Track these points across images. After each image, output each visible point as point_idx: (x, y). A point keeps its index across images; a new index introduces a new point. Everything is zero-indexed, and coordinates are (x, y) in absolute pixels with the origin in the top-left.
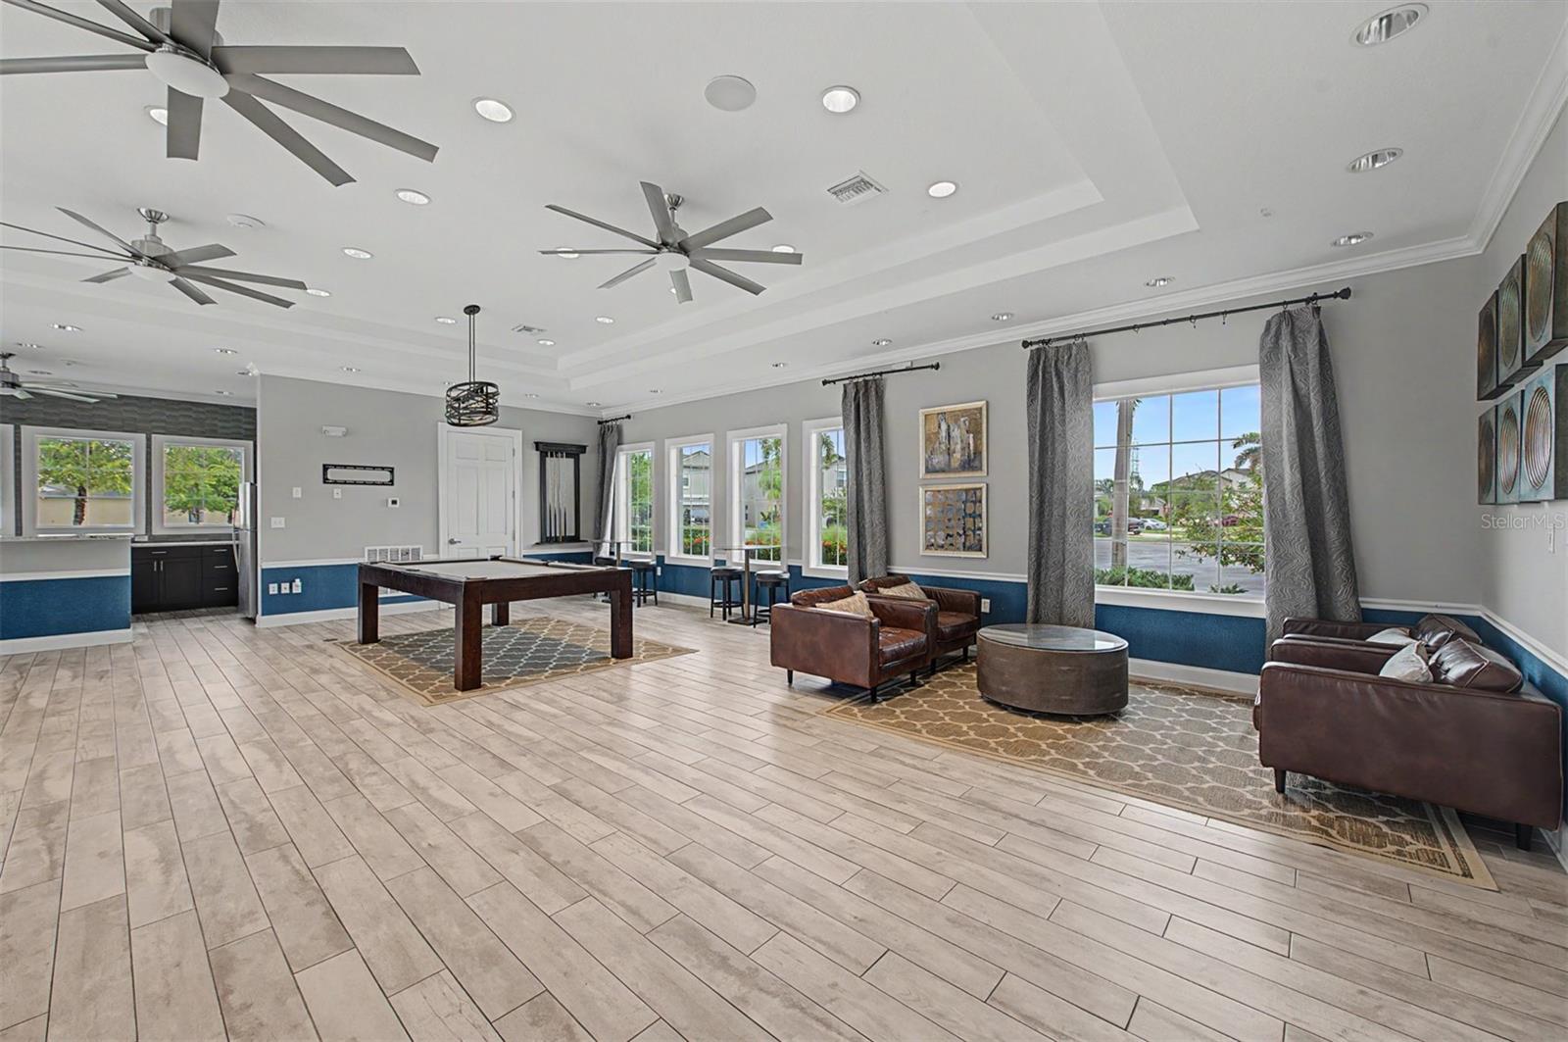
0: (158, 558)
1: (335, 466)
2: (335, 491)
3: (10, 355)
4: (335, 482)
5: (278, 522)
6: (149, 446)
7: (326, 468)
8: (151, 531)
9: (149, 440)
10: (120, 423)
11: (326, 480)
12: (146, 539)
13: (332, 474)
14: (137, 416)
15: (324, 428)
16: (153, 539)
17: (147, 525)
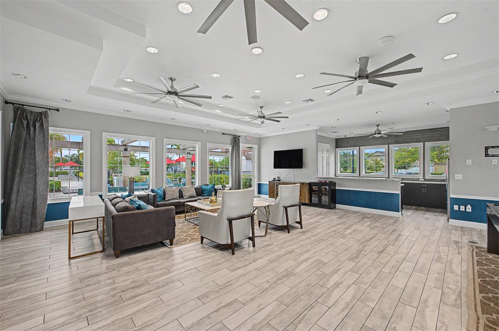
0: (424, 187)
1: (493, 147)
2: (493, 161)
3: (379, 125)
4: (493, 156)
5: (459, 177)
6: (424, 147)
7: (487, 148)
8: (425, 178)
9: (424, 144)
10: (415, 140)
11: (487, 155)
12: (423, 180)
13: (490, 152)
14: (420, 137)
15: (486, 128)
16: (425, 180)
17: (423, 175)
